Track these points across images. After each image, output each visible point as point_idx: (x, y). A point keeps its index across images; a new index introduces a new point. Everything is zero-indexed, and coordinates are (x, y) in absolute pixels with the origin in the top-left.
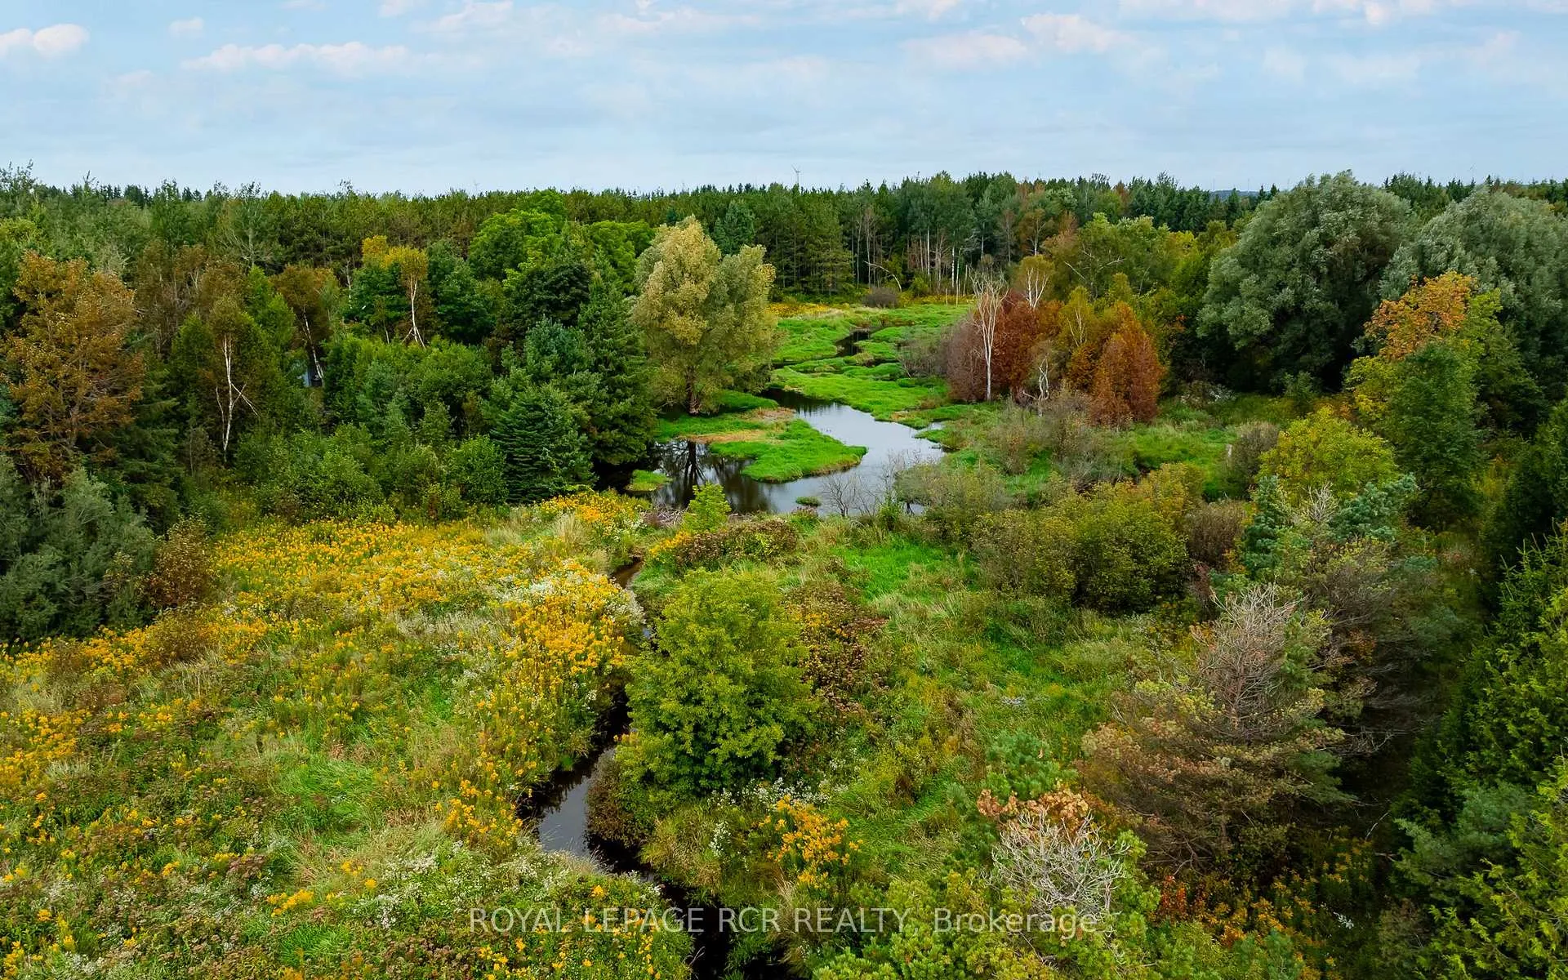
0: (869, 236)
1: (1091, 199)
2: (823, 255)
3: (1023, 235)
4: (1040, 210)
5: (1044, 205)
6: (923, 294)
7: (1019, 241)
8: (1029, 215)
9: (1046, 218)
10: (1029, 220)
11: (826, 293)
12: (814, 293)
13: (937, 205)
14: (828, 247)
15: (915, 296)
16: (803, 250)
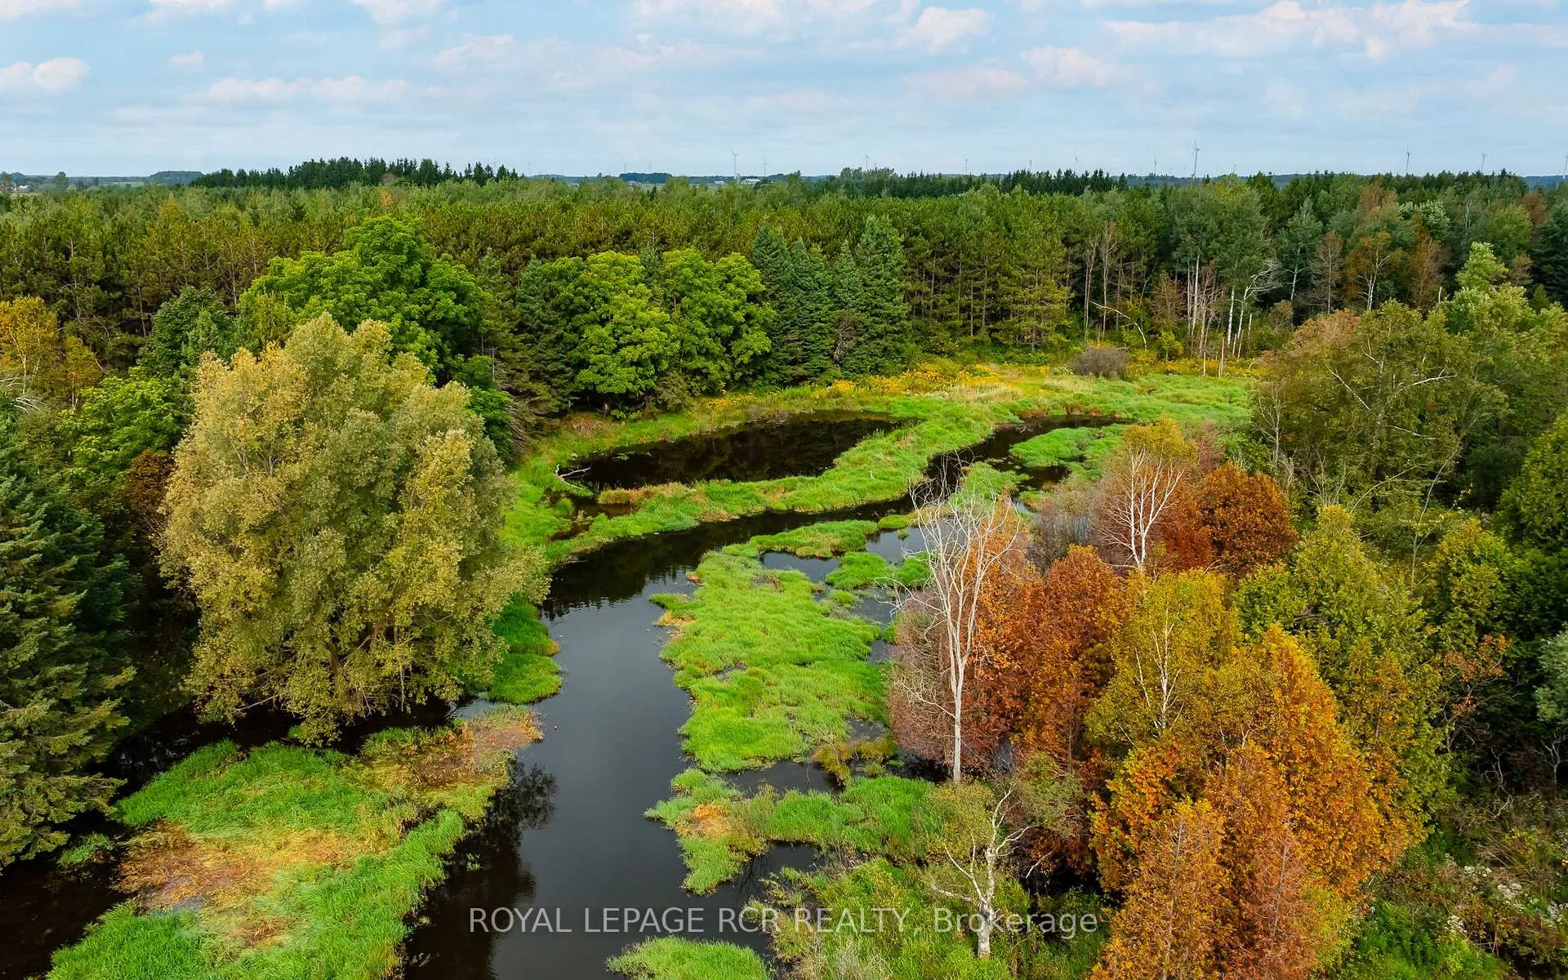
0: (1107, 262)
1: (1474, 219)
2: (1022, 293)
3: (1352, 271)
4: (1384, 235)
5: (1391, 227)
6: (1173, 356)
7: (1345, 279)
8: (1366, 241)
9: (1393, 246)
10: (1365, 249)
11: (1025, 347)
12: (1007, 347)
13: (1212, 224)
14: (1032, 282)
15: (1161, 357)
16: (994, 285)
